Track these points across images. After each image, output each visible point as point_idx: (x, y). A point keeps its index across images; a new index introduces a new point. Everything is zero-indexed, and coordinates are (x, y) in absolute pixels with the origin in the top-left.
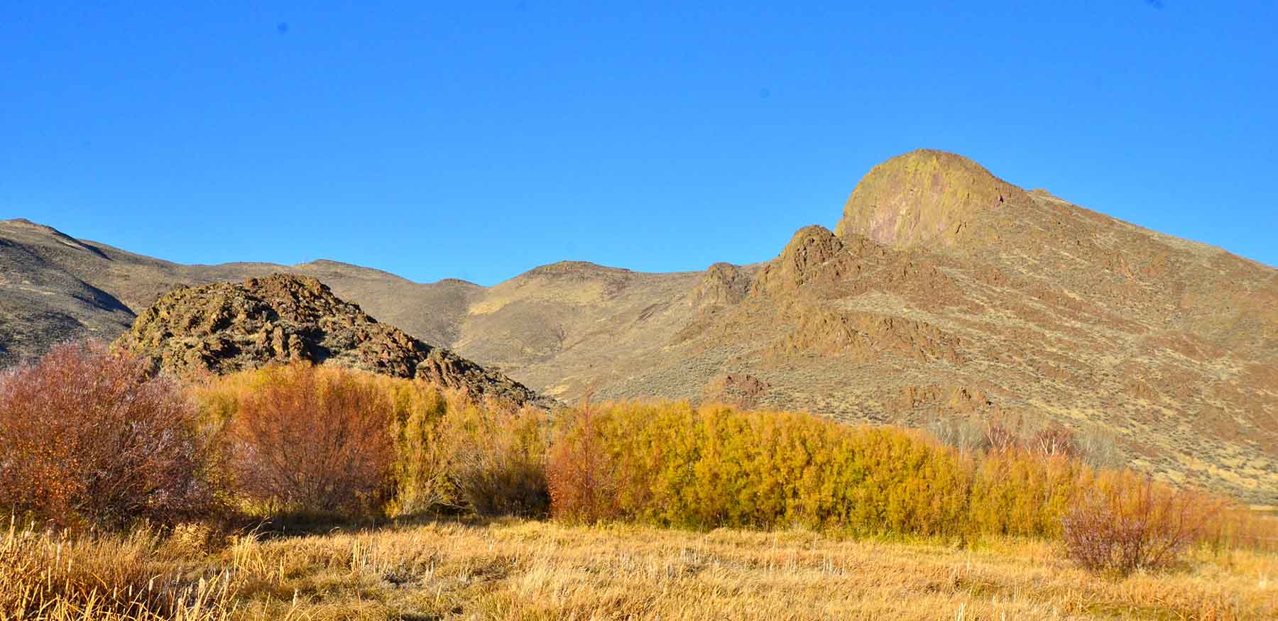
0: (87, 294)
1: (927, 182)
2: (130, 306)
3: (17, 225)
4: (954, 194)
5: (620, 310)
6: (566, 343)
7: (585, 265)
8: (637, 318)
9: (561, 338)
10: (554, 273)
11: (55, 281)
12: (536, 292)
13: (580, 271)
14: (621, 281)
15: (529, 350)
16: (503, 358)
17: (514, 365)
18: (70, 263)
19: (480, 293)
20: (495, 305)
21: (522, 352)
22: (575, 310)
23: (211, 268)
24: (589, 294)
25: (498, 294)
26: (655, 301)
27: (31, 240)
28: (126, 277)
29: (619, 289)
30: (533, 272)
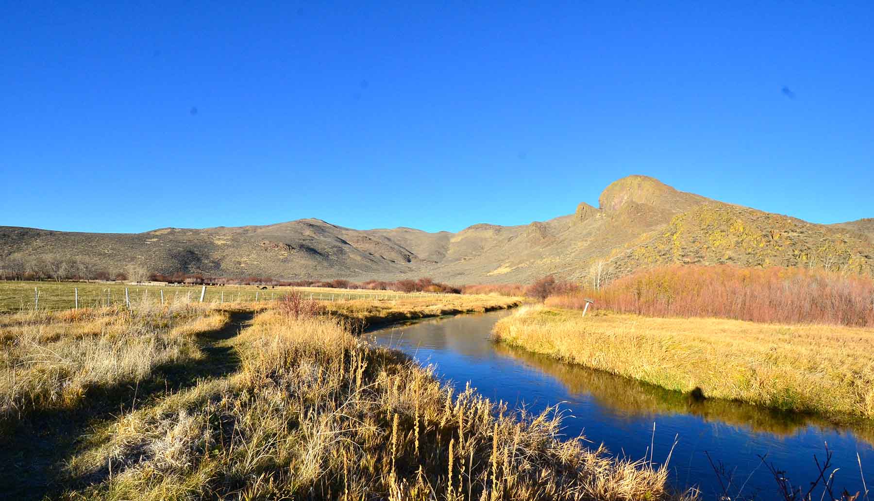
0: (339, 240)
1: (636, 187)
2: (350, 243)
3: (313, 220)
4: (648, 190)
5: (501, 239)
6: (485, 250)
7: (486, 225)
8: (507, 241)
9: (482, 248)
10: (476, 228)
11: (330, 237)
12: (471, 234)
13: (485, 227)
14: (498, 230)
15: (474, 253)
16: (466, 256)
17: (471, 258)
18: (331, 231)
19: (453, 236)
20: (459, 239)
21: (472, 254)
22: (486, 239)
23: (369, 231)
24: (489, 234)
25: (459, 235)
26: (511, 235)
27: (318, 224)
28: (347, 235)
29: (499, 232)
30: (469, 228)
